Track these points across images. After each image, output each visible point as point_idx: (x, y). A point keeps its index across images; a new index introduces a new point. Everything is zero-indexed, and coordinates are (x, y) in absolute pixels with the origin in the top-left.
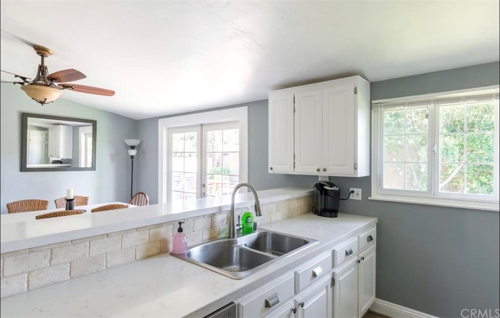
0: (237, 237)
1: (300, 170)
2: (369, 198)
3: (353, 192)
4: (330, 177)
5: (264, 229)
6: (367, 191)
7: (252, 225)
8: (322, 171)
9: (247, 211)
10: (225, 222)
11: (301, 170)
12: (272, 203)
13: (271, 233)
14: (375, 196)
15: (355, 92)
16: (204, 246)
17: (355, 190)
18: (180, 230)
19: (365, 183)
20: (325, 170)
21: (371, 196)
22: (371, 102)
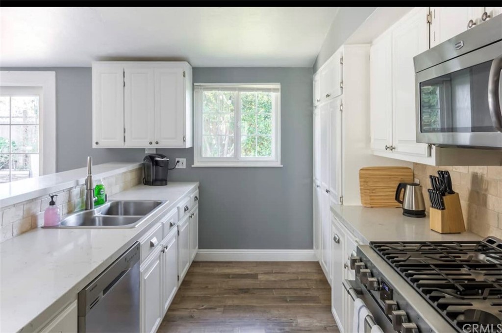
0: (94, 208)
1: (130, 144)
2: (193, 166)
3: (178, 162)
4: (156, 149)
5: (112, 200)
6: (190, 160)
7: (104, 197)
8: (154, 144)
9: (99, 184)
10: (79, 196)
11: (132, 143)
12: (112, 176)
13: (123, 202)
14: (197, 164)
15: (184, 76)
16: (77, 215)
17: (180, 160)
18: (52, 203)
19: (188, 153)
20: (157, 143)
21: (193, 164)
22: (193, 84)
